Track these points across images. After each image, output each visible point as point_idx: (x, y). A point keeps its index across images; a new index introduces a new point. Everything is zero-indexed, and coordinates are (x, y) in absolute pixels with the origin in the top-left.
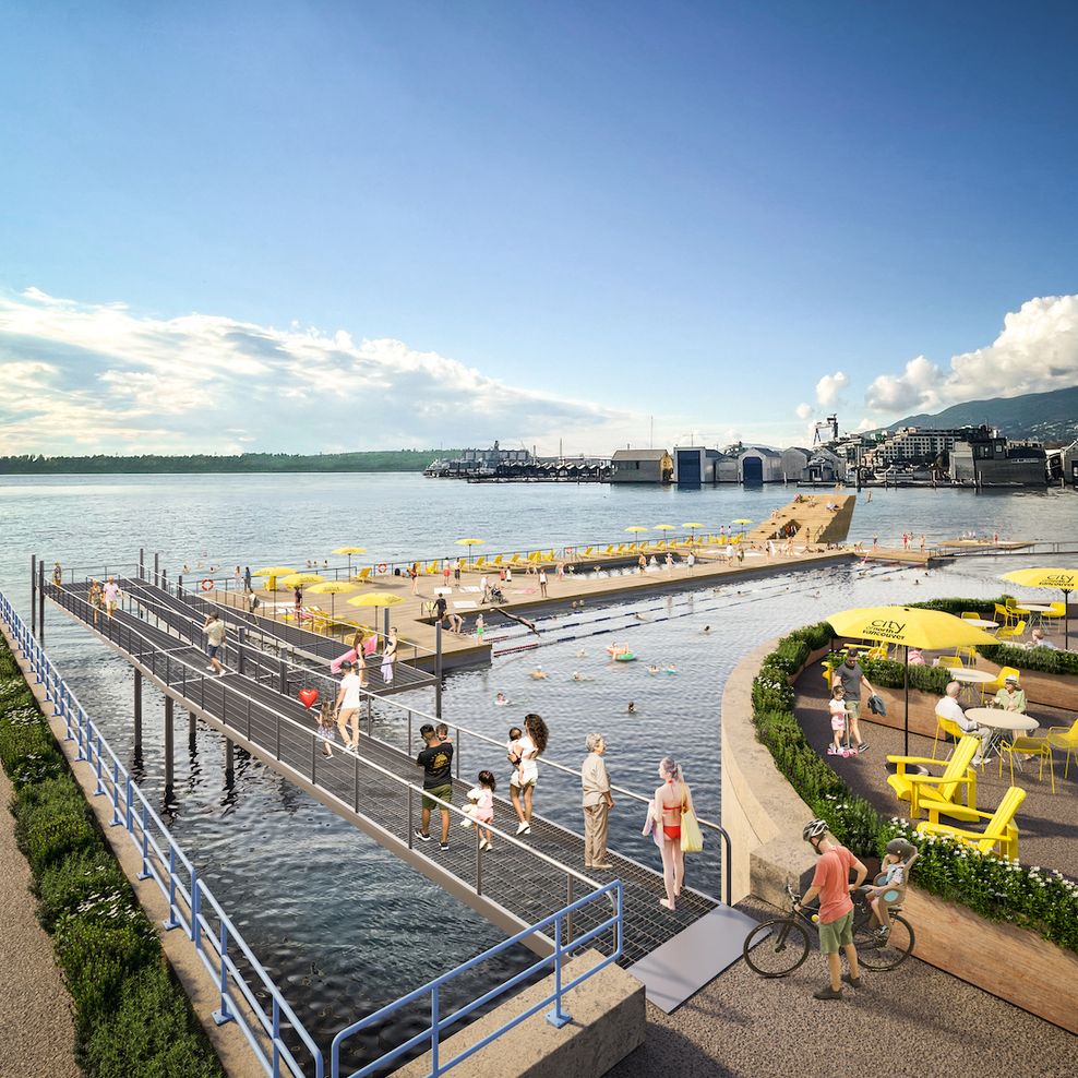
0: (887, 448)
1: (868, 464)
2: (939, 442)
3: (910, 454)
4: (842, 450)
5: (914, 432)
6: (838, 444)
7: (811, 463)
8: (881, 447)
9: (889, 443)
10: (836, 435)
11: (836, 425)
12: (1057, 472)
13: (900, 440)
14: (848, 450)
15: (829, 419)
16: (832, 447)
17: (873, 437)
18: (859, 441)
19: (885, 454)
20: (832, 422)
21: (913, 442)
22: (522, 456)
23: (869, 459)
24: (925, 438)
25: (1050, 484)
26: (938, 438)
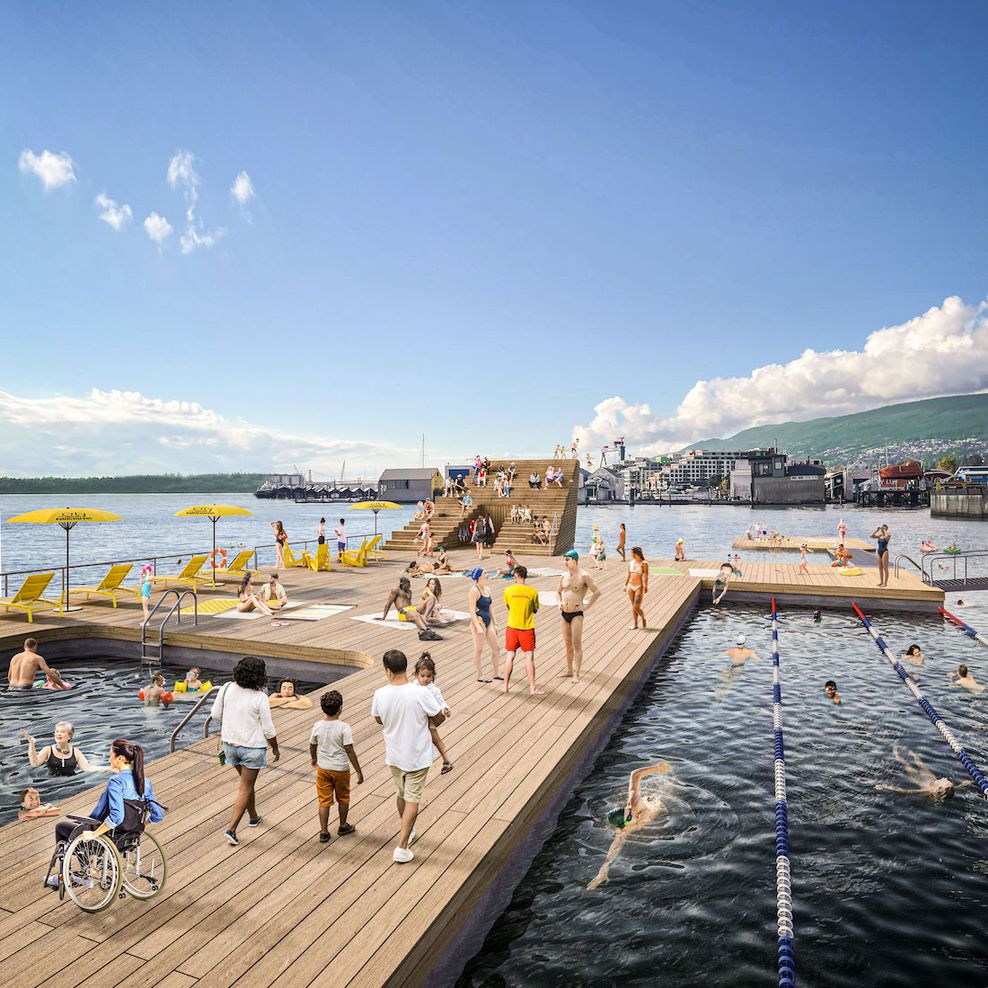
0: (672, 471)
1: (653, 488)
2: (725, 464)
3: (695, 478)
4: (626, 473)
5: (701, 454)
6: (624, 467)
7: (587, 483)
8: (666, 470)
9: (675, 467)
10: (623, 458)
11: (623, 449)
12: (839, 490)
13: (685, 463)
14: (631, 472)
15: (616, 443)
16: (616, 471)
17: (658, 460)
18: (644, 465)
19: (670, 478)
20: (619, 445)
21: (700, 465)
22: (295, 481)
23: (653, 483)
24: (712, 461)
25: (828, 501)
26: (725, 461)
